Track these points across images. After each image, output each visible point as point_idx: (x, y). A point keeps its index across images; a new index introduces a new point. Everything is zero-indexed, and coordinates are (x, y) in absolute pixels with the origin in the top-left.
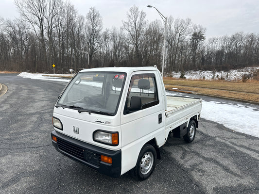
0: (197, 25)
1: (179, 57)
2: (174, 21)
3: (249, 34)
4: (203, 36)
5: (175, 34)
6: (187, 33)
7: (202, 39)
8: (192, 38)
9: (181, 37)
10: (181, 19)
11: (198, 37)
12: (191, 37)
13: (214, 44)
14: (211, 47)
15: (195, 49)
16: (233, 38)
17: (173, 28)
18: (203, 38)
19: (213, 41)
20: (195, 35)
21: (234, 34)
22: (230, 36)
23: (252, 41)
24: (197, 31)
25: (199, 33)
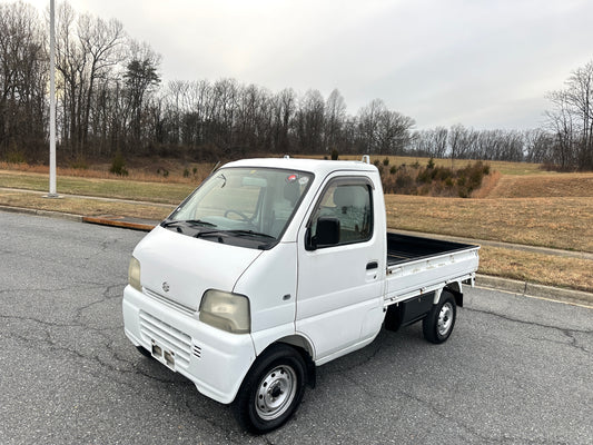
0: (140, 42)
1: (96, 119)
2: (77, 18)
3: (247, 86)
4: (156, 72)
5: (82, 53)
6: (113, 56)
7: (154, 81)
8: (130, 74)
9: (98, 64)
10: (95, 18)
11: (141, 72)
12: (127, 70)
13: (180, 96)
14: (174, 101)
15: (138, 102)
16: (219, 90)
17: (74, 38)
18: (155, 77)
19: (178, 88)
20: (134, 66)
21: (219, 81)
22: (212, 84)
23: (253, 100)
24: (141, 57)
25: (145, 63)
